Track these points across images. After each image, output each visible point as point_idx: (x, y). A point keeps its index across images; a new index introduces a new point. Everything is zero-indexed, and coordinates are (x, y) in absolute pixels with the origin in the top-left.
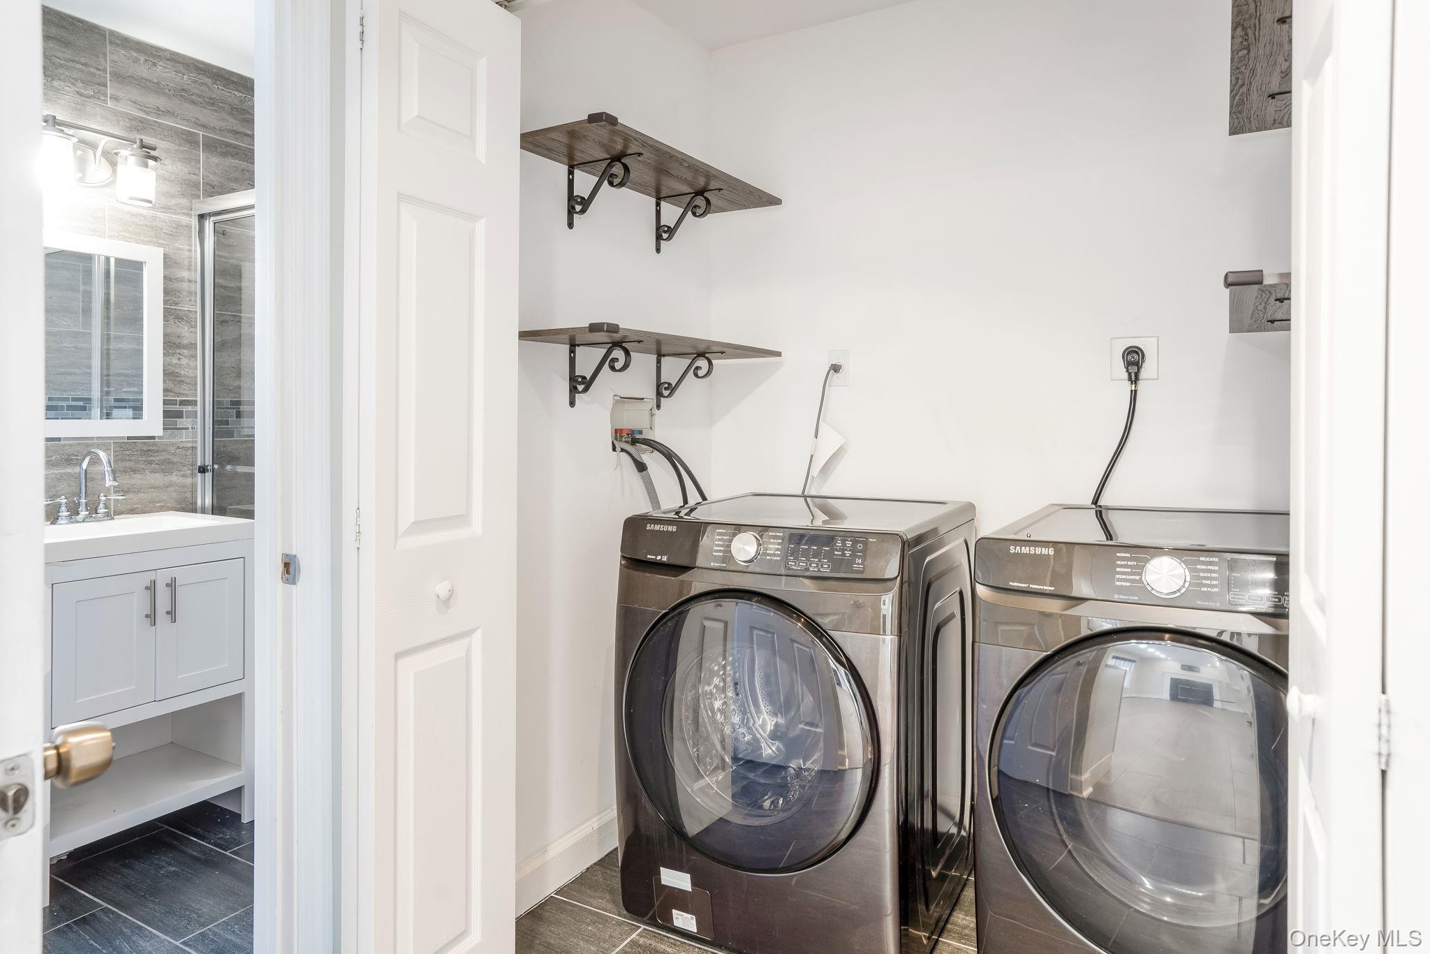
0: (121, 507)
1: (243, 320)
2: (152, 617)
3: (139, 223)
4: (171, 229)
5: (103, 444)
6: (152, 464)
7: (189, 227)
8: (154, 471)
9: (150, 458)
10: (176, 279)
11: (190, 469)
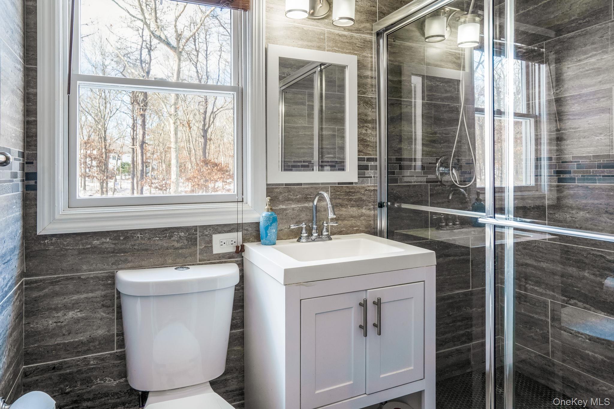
0: (335, 230)
1: (402, 103)
2: (363, 328)
3: (344, 41)
4: (361, 44)
5: (324, 188)
6: (351, 201)
7: (371, 42)
8: (352, 206)
9: (350, 197)
10: (364, 76)
11: (372, 205)
